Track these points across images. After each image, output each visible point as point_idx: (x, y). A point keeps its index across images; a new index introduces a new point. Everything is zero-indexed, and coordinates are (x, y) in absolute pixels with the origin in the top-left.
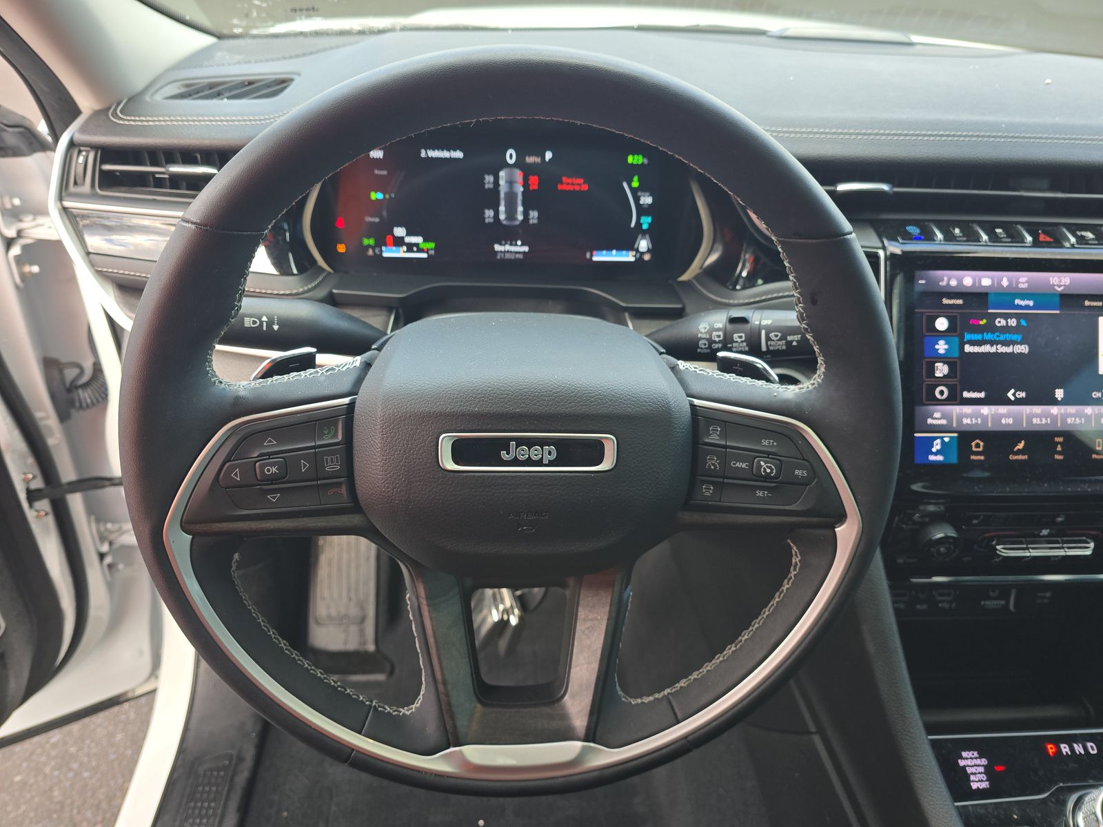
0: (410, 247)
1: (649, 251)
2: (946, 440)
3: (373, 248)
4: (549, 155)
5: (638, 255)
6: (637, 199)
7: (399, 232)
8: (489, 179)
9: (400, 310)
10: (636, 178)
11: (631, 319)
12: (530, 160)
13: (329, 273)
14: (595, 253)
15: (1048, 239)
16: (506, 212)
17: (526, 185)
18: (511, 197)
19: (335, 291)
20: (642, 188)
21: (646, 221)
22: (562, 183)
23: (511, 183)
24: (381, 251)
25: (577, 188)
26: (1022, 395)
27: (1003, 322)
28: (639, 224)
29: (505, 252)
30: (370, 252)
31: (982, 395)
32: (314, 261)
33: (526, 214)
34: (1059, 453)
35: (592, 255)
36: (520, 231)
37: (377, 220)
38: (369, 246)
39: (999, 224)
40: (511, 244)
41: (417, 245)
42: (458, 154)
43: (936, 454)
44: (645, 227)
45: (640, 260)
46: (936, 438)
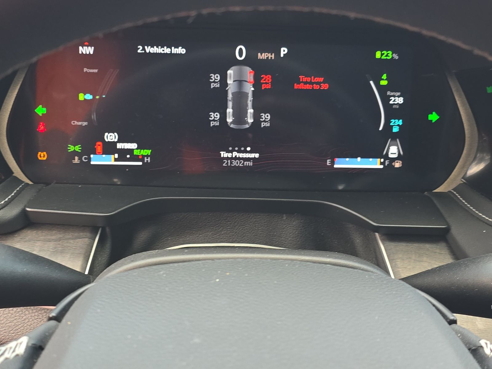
0: (123, 154)
1: (399, 158)
3: (80, 155)
4: (284, 51)
5: (387, 163)
6: (386, 100)
7: (111, 137)
8: (216, 77)
9: (108, 230)
10: (384, 76)
11: (382, 240)
12: (262, 56)
13: (28, 184)
14: (337, 160)
16: (234, 115)
17: (257, 84)
18: (240, 96)
19: (28, 209)
20: (391, 87)
21: (396, 124)
22: (299, 83)
23: (240, 82)
24: (89, 159)
25: (316, 87)
28: (388, 126)
29: (232, 158)
30: (76, 160)
32: (10, 172)
33: (257, 116)
35: (333, 163)
36: (250, 135)
37: (85, 124)
38: (75, 153)
40: (239, 151)
41: (131, 151)
42: (181, 50)
44: (396, 130)
45: (389, 168)
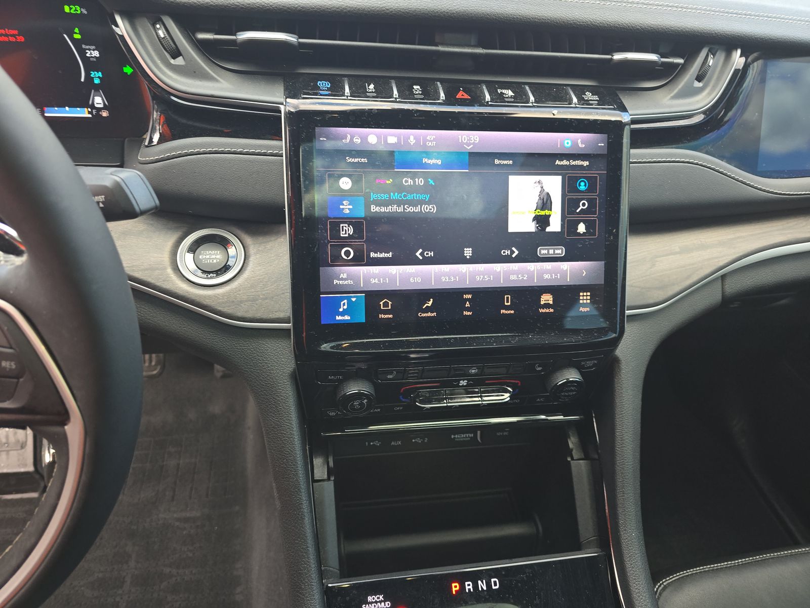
1: (105, 107)
2: (354, 299)
5: (94, 112)
6: (82, 53)
10: (77, 30)
14: (46, 110)
15: (466, 96)
20: (85, 40)
21: (97, 77)
25: (12, 39)
26: (431, 254)
27: (410, 182)
28: (89, 78)
31: (390, 255)
34: (468, 309)
35: (43, 112)
39: (418, 81)
43: (342, 314)
44: (97, 81)
45: (97, 117)
46: (343, 299)
